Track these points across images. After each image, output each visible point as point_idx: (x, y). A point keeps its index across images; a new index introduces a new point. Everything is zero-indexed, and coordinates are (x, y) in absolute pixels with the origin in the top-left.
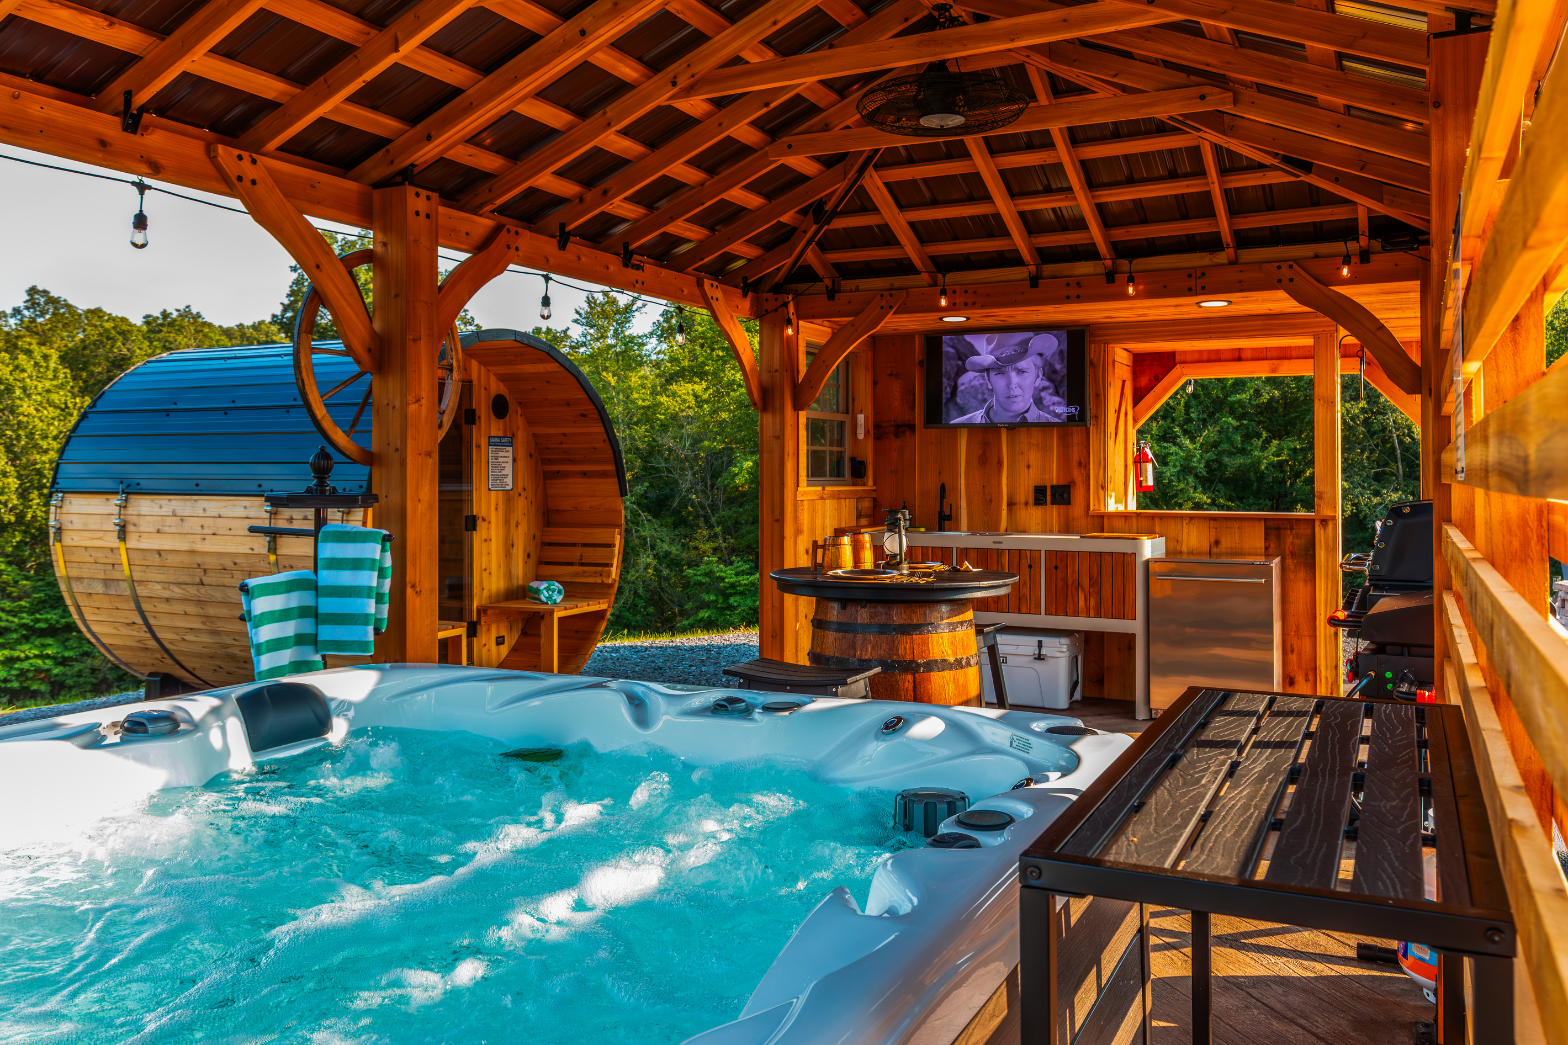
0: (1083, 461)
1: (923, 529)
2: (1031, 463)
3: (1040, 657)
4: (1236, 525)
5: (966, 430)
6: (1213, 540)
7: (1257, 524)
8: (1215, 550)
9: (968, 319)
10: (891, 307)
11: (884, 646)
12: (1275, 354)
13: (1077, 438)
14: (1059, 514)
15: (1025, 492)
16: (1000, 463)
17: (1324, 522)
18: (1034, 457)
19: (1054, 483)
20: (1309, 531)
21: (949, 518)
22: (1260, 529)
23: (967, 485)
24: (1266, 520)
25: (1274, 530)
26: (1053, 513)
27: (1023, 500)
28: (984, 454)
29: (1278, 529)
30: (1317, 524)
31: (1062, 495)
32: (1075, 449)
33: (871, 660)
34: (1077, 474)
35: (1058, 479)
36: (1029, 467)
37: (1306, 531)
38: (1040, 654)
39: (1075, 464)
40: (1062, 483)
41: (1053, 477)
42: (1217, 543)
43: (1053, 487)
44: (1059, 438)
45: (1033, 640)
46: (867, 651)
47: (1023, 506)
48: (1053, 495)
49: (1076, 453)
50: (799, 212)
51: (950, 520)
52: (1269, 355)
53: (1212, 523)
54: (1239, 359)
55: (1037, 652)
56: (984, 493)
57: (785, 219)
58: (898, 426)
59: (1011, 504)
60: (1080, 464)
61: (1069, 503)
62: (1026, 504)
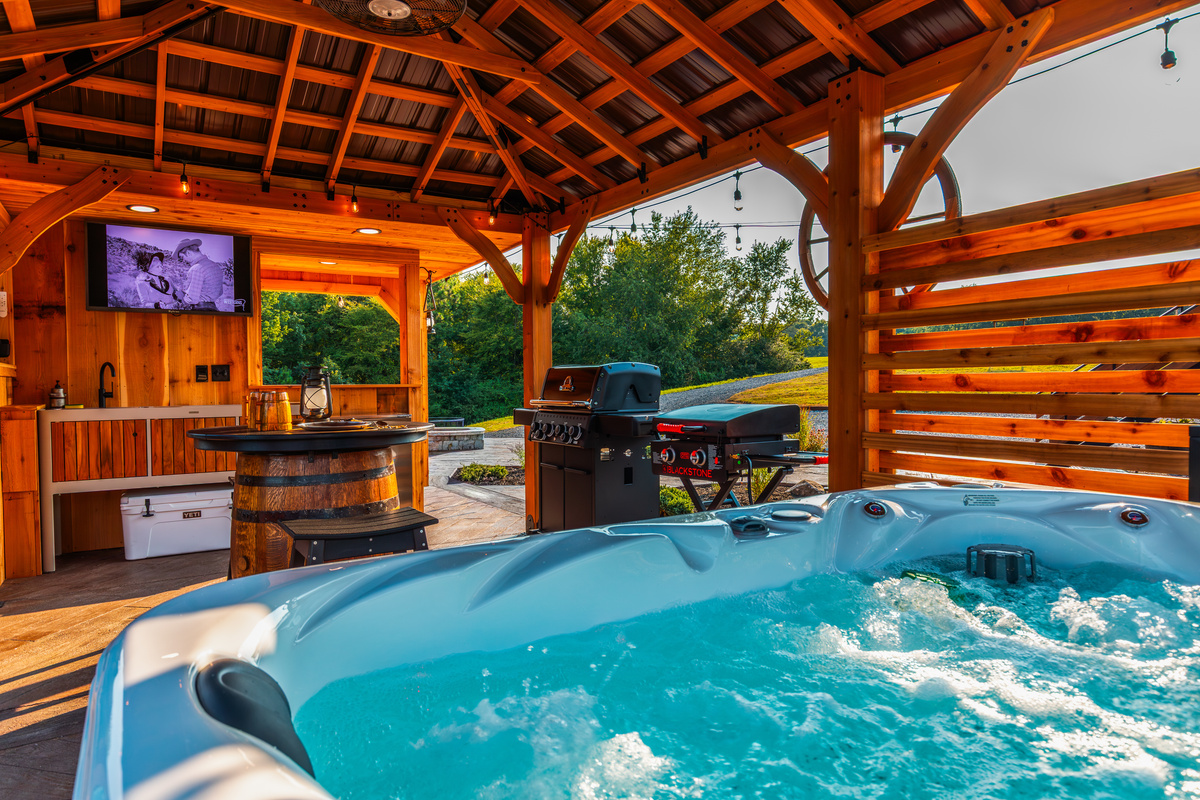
0: (240, 345)
1: (82, 407)
2: (192, 347)
3: (148, 514)
4: (358, 393)
5: (124, 314)
6: (342, 404)
7: (372, 391)
8: (344, 411)
9: (157, 210)
10: (116, 183)
11: (358, 491)
12: (325, 278)
13: (234, 327)
14: (219, 390)
15: (186, 370)
16: (161, 346)
17: (414, 389)
18: (195, 341)
19: (215, 363)
20: (404, 395)
21: (110, 395)
22: (374, 395)
23: (127, 364)
24: (378, 389)
25: (383, 395)
26: (214, 388)
27: (185, 378)
28: (144, 336)
29: (385, 395)
30: (410, 390)
31: (223, 373)
32: (233, 335)
33: (347, 507)
34: (236, 356)
35: (218, 360)
36: (190, 349)
37: (402, 396)
38: (148, 511)
39: (233, 348)
40: (222, 363)
41: (213, 358)
42: (345, 406)
43: (213, 366)
44: (218, 326)
45: (142, 500)
46: (342, 499)
47: (185, 383)
48: (214, 373)
49: (234, 339)
50: (45, 55)
51: (112, 397)
52: (322, 278)
53: (342, 392)
54: (301, 280)
55: (145, 510)
56: (145, 372)
57: (26, 57)
58: (43, 307)
59: (173, 382)
60: (238, 348)
61: (228, 380)
62: (189, 381)
